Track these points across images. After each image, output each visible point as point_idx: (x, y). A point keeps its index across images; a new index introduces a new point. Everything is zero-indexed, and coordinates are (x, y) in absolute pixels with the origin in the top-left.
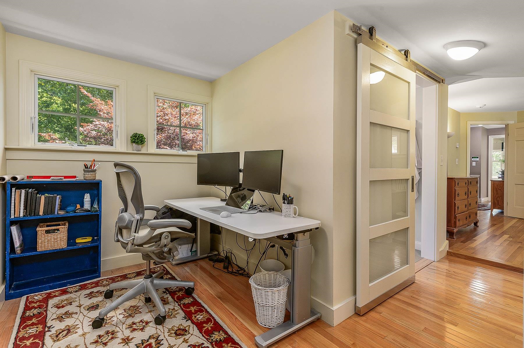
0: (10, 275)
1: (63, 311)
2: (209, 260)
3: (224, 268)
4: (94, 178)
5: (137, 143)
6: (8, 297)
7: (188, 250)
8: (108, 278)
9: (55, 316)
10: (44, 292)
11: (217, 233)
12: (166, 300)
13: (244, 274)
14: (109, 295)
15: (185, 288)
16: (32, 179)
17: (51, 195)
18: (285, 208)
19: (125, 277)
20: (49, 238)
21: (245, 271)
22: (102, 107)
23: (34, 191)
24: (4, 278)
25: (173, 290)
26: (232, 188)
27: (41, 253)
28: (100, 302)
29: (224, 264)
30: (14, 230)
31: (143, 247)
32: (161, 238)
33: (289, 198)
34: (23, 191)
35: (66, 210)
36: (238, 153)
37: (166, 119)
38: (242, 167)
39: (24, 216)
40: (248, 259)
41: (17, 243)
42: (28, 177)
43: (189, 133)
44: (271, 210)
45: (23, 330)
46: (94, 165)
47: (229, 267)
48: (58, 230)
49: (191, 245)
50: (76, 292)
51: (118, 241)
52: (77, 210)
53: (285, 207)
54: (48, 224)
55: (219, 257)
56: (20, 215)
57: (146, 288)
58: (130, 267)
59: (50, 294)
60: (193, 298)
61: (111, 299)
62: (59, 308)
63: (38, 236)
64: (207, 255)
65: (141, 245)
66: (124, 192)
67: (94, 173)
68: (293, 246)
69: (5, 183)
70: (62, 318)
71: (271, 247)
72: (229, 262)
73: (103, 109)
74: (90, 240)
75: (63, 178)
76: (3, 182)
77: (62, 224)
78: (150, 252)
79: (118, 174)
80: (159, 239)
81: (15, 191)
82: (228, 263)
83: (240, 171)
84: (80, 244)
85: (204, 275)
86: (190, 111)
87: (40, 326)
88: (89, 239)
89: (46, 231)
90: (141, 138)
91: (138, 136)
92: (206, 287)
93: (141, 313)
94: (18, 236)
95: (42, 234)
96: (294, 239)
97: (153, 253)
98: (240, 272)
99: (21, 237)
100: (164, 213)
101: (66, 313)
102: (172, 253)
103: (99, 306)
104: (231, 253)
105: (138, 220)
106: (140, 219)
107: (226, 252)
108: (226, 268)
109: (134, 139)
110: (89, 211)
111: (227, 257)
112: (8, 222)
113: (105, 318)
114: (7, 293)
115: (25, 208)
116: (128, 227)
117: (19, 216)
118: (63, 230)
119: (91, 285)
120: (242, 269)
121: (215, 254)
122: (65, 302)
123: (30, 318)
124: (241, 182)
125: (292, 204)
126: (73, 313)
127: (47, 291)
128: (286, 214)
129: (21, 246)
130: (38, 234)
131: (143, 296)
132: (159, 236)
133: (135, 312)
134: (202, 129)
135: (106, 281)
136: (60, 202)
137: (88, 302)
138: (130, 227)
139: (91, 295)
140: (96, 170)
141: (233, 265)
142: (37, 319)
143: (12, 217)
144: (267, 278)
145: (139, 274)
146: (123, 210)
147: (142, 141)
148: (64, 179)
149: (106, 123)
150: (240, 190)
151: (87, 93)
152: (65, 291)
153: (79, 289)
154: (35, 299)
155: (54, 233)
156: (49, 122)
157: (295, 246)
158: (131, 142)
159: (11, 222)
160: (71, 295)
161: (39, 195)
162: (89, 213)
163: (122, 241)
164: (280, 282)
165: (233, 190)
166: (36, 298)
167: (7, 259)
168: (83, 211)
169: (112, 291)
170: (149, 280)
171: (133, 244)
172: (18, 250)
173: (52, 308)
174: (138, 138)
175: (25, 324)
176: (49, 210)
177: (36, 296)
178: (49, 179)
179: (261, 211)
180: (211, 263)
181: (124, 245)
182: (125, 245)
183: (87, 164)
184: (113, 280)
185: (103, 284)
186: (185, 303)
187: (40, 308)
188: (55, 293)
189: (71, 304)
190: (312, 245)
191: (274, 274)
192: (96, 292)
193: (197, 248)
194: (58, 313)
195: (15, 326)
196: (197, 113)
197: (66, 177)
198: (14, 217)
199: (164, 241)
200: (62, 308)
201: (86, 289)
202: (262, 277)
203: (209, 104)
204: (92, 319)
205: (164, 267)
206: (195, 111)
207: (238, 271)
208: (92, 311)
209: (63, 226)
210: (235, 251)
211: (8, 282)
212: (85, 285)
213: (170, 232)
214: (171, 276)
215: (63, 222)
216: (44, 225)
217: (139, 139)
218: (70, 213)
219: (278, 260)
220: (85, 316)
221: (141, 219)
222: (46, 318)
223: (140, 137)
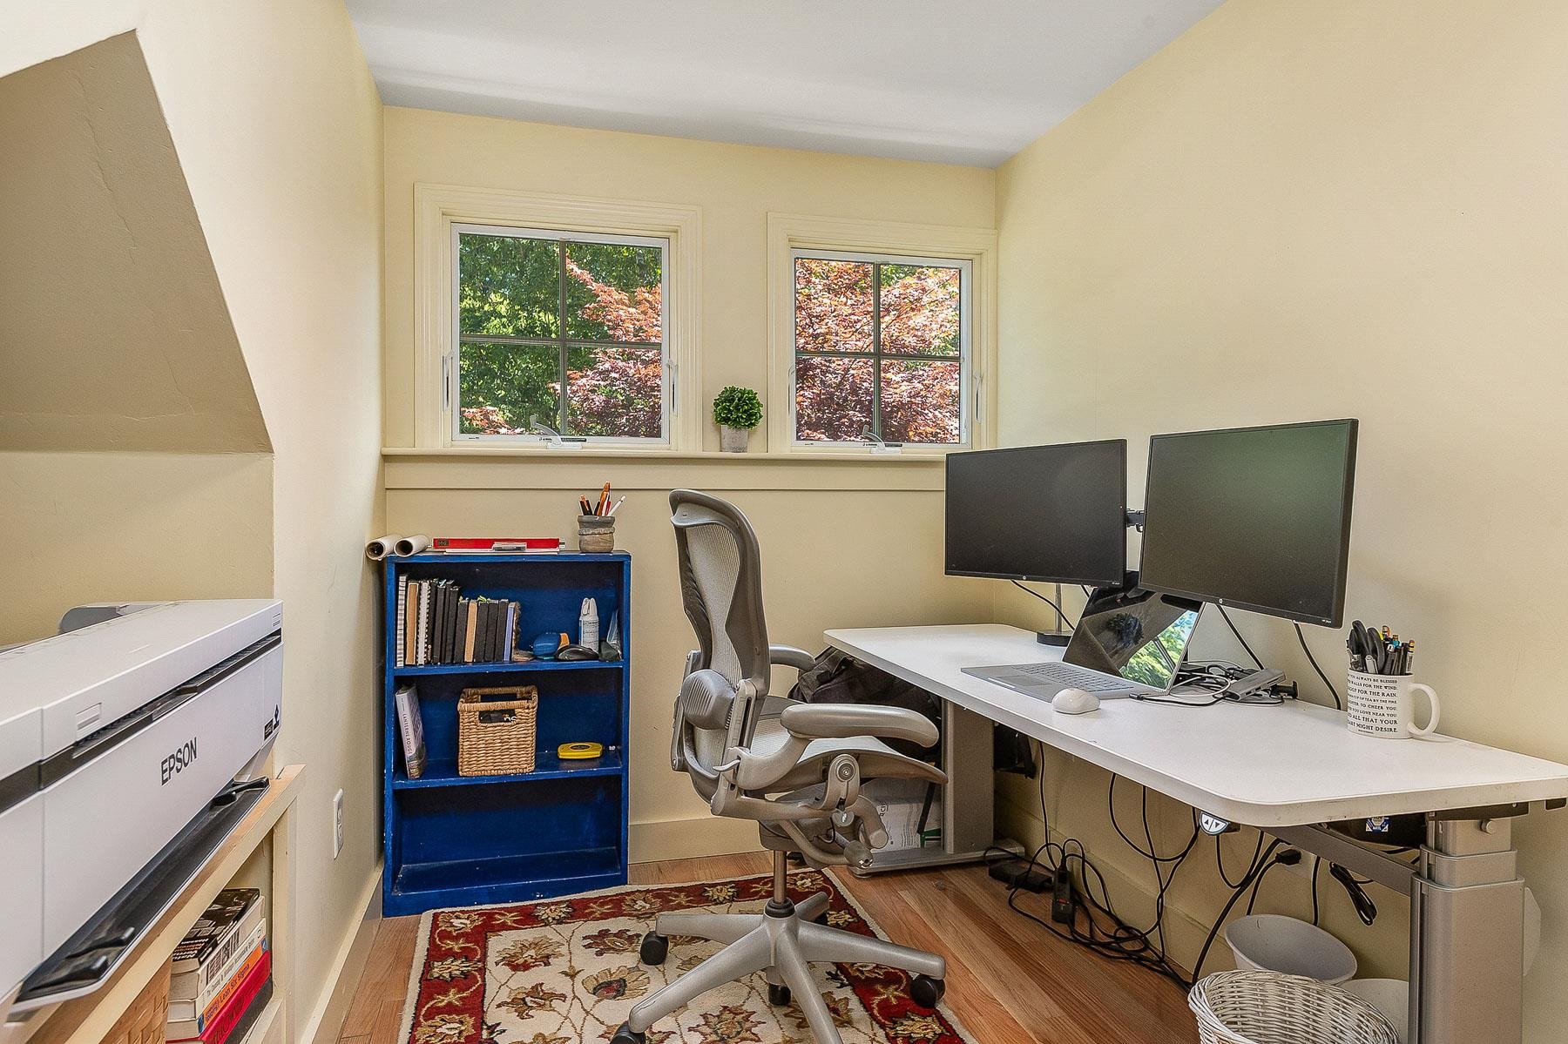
0: (394, 839)
1: (526, 980)
2: (991, 873)
3: (1058, 917)
4: (606, 546)
5: (736, 423)
6: (390, 906)
7: (908, 825)
8: (648, 891)
9: (504, 996)
10: (476, 908)
11: (1021, 771)
12: (841, 1007)
13: (1146, 959)
14: (655, 952)
15: (909, 977)
16: (447, 550)
17: (493, 601)
18: (1365, 689)
19: (701, 895)
20: (489, 738)
21: (1147, 945)
22: (621, 312)
23: (453, 585)
24: (381, 848)
25: (862, 972)
26: (1090, 589)
27: (469, 781)
28: (630, 970)
29: (1056, 904)
30: (403, 701)
31: (764, 798)
32: (825, 773)
33: (1386, 645)
34: (425, 585)
35: (531, 650)
36: (1120, 446)
37: (816, 337)
38: (1136, 501)
39: (428, 663)
40: (1161, 896)
41: (411, 747)
42: (438, 543)
43: (898, 378)
44: (1284, 692)
45: (426, 1020)
46: (609, 503)
47: (1077, 915)
48: (511, 712)
49: (921, 806)
50: (560, 922)
51: (683, 767)
52: (562, 650)
53: (1362, 686)
54: (487, 691)
55: (1030, 868)
56: (417, 658)
57: (772, 951)
58: (712, 860)
59: (490, 916)
60: (942, 1021)
61: (660, 966)
62: (515, 968)
63: (461, 727)
64: (980, 854)
65: (758, 793)
66: (701, 597)
67: (606, 530)
68: (1419, 874)
69: (383, 559)
70: (526, 1003)
71: (1280, 859)
72: (1076, 898)
73: (623, 318)
74: (597, 754)
75: (524, 545)
76: (379, 558)
77: (522, 693)
78: (788, 820)
79: (681, 532)
80: (818, 775)
81: (407, 587)
82: (1072, 899)
83: (1127, 520)
84: (570, 765)
85: (977, 936)
86: (899, 297)
87: (468, 1019)
88: (593, 751)
89: (481, 713)
90: (747, 404)
91: (739, 400)
92: (988, 985)
93: (759, 1040)
94: (413, 722)
95: (470, 722)
96: (1425, 842)
97: (797, 823)
98: (1128, 946)
99: (421, 727)
100: (823, 679)
101: (536, 990)
102: (861, 836)
103: (626, 986)
104: (1083, 858)
105: (749, 702)
106: (756, 699)
107: (1063, 851)
108: (1066, 918)
109: (724, 408)
110: (595, 657)
111: (1064, 875)
112: (389, 680)
113: (647, 1033)
114: (386, 895)
115: (431, 639)
116: (716, 724)
117: (417, 662)
118: (526, 710)
119: (602, 905)
120: (1131, 933)
121: (1015, 854)
122: (532, 952)
123: (442, 986)
124: (1133, 563)
125: (1403, 673)
126: (552, 996)
127: (484, 907)
128: (1370, 717)
129: (419, 755)
130: (461, 720)
131: (760, 977)
132: (820, 767)
133: (739, 1033)
134: (957, 359)
135: (644, 900)
136: (517, 624)
137: (594, 966)
138: (723, 724)
139: (600, 943)
140: (613, 519)
141: (1093, 910)
142: (459, 992)
143: (400, 664)
144: (1273, 1001)
145: (743, 891)
146: (699, 660)
147: (751, 415)
148: (527, 550)
149: (631, 365)
150: (1126, 601)
151: (579, 271)
152: (529, 915)
153: (568, 912)
154: (454, 926)
155: (502, 724)
156: (481, 376)
157: (1430, 878)
158: (717, 418)
159: (396, 678)
160: (548, 933)
161: (464, 599)
162: (595, 664)
163: (696, 768)
164: (1341, 1031)
165: (1093, 599)
166: (456, 922)
167: (388, 792)
168: (576, 657)
169: (664, 940)
170: (783, 924)
171: (733, 786)
172: (413, 767)
173: (497, 964)
174: (737, 405)
175: (431, 1003)
176: (490, 648)
177: (457, 917)
178: (489, 550)
179: (1232, 697)
180: (1001, 887)
181: (705, 787)
182: (707, 787)
183: (587, 501)
184: (665, 899)
185: (636, 910)
186: (911, 1037)
187: (466, 957)
188: (504, 915)
189: (546, 960)
190: (1525, 885)
191: (1308, 989)
192: (615, 935)
193: (942, 819)
194: (513, 984)
195: (407, 1005)
196: (926, 299)
197: (532, 543)
198: (405, 665)
199: (837, 787)
200: (524, 971)
201: (587, 917)
202: (1246, 993)
203: (984, 257)
204: (608, 1026)
205: (827, 880)
206: (916, 294)
207: (1118, 940)
208: (607, 998)
209: (524, 703)
210: (1099, 854)
211: (390, 861)
212: (585, 903)
213: (858, 755)
214: (853, 917)
215: (524, 689)
216: (474, 694)
217: (742, 407)
218: (543, 660)
219: (1315, 924)
220: (587, 1013)
221: (761, 698)
222: (484, 997)
223: (744, 401)
